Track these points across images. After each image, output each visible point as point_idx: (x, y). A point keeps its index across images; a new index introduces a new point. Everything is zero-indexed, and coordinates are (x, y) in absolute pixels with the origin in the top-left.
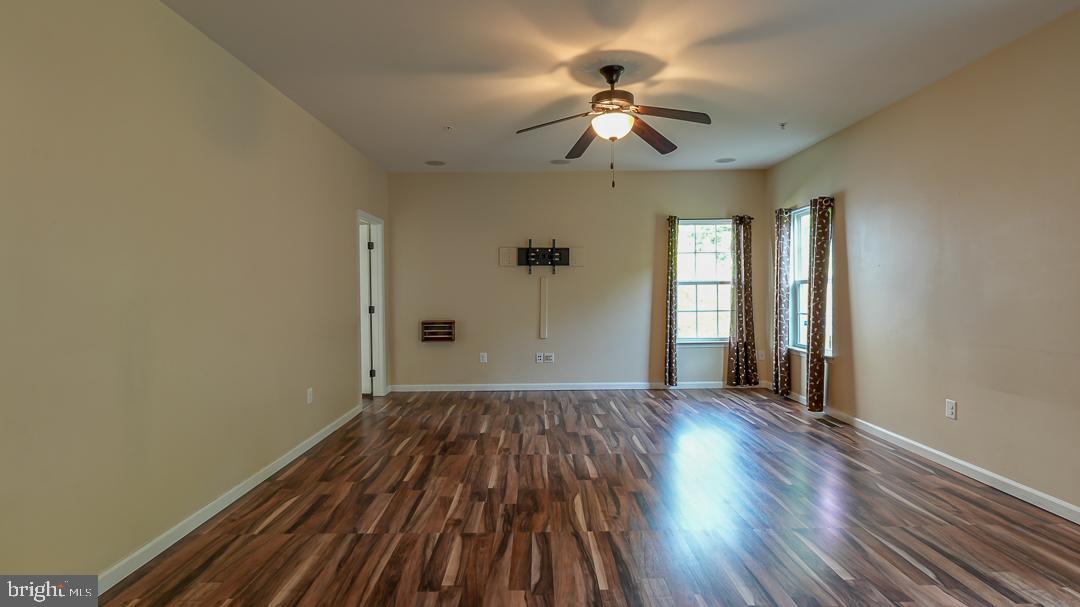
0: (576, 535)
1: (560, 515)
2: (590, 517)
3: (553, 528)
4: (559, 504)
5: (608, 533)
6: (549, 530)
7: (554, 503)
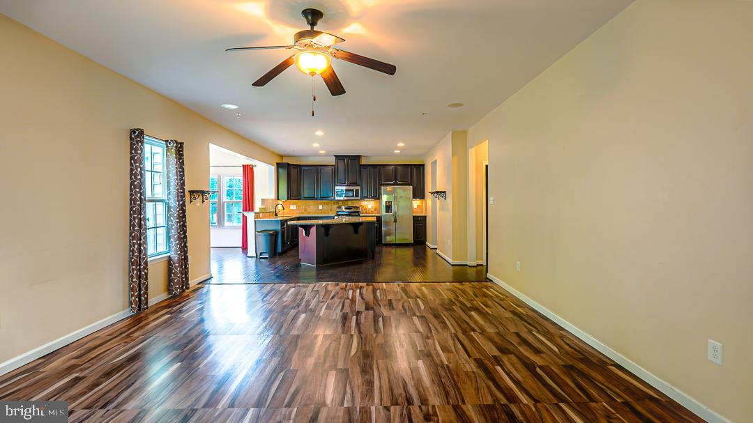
0: (360, 332)
1: (367, 342)
2: (349, 342)
3: (372, 336)
4: (367, 349)
5: (343, 333)
6: (374, 335)
7: (370, 349)
